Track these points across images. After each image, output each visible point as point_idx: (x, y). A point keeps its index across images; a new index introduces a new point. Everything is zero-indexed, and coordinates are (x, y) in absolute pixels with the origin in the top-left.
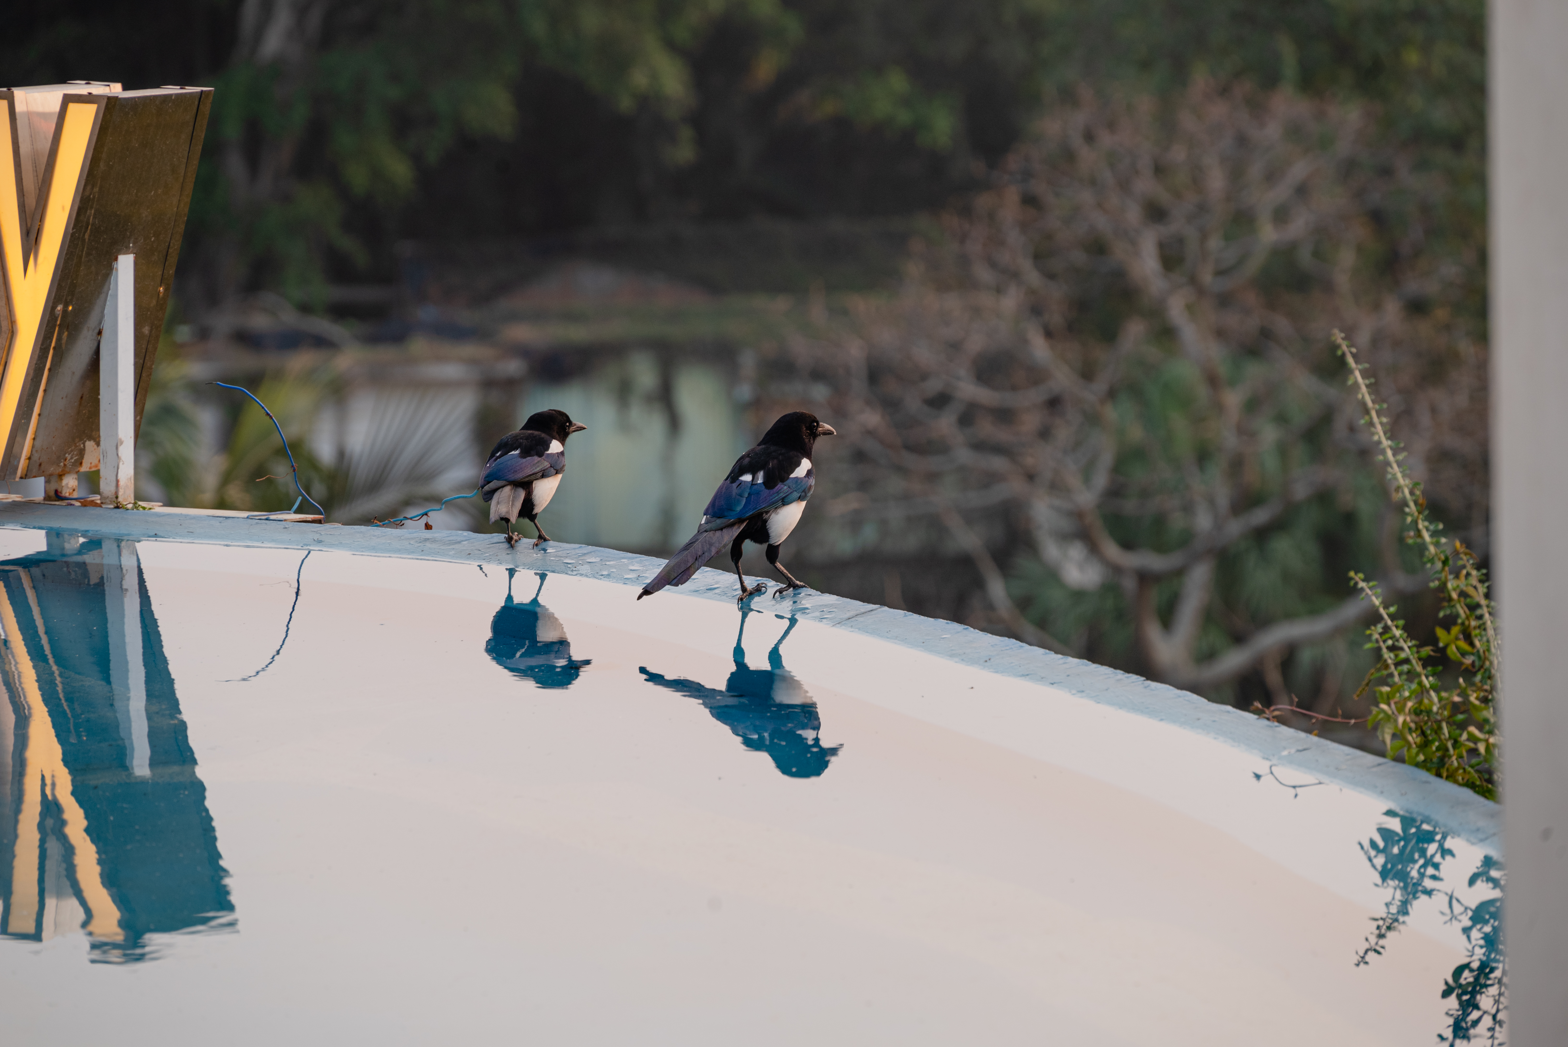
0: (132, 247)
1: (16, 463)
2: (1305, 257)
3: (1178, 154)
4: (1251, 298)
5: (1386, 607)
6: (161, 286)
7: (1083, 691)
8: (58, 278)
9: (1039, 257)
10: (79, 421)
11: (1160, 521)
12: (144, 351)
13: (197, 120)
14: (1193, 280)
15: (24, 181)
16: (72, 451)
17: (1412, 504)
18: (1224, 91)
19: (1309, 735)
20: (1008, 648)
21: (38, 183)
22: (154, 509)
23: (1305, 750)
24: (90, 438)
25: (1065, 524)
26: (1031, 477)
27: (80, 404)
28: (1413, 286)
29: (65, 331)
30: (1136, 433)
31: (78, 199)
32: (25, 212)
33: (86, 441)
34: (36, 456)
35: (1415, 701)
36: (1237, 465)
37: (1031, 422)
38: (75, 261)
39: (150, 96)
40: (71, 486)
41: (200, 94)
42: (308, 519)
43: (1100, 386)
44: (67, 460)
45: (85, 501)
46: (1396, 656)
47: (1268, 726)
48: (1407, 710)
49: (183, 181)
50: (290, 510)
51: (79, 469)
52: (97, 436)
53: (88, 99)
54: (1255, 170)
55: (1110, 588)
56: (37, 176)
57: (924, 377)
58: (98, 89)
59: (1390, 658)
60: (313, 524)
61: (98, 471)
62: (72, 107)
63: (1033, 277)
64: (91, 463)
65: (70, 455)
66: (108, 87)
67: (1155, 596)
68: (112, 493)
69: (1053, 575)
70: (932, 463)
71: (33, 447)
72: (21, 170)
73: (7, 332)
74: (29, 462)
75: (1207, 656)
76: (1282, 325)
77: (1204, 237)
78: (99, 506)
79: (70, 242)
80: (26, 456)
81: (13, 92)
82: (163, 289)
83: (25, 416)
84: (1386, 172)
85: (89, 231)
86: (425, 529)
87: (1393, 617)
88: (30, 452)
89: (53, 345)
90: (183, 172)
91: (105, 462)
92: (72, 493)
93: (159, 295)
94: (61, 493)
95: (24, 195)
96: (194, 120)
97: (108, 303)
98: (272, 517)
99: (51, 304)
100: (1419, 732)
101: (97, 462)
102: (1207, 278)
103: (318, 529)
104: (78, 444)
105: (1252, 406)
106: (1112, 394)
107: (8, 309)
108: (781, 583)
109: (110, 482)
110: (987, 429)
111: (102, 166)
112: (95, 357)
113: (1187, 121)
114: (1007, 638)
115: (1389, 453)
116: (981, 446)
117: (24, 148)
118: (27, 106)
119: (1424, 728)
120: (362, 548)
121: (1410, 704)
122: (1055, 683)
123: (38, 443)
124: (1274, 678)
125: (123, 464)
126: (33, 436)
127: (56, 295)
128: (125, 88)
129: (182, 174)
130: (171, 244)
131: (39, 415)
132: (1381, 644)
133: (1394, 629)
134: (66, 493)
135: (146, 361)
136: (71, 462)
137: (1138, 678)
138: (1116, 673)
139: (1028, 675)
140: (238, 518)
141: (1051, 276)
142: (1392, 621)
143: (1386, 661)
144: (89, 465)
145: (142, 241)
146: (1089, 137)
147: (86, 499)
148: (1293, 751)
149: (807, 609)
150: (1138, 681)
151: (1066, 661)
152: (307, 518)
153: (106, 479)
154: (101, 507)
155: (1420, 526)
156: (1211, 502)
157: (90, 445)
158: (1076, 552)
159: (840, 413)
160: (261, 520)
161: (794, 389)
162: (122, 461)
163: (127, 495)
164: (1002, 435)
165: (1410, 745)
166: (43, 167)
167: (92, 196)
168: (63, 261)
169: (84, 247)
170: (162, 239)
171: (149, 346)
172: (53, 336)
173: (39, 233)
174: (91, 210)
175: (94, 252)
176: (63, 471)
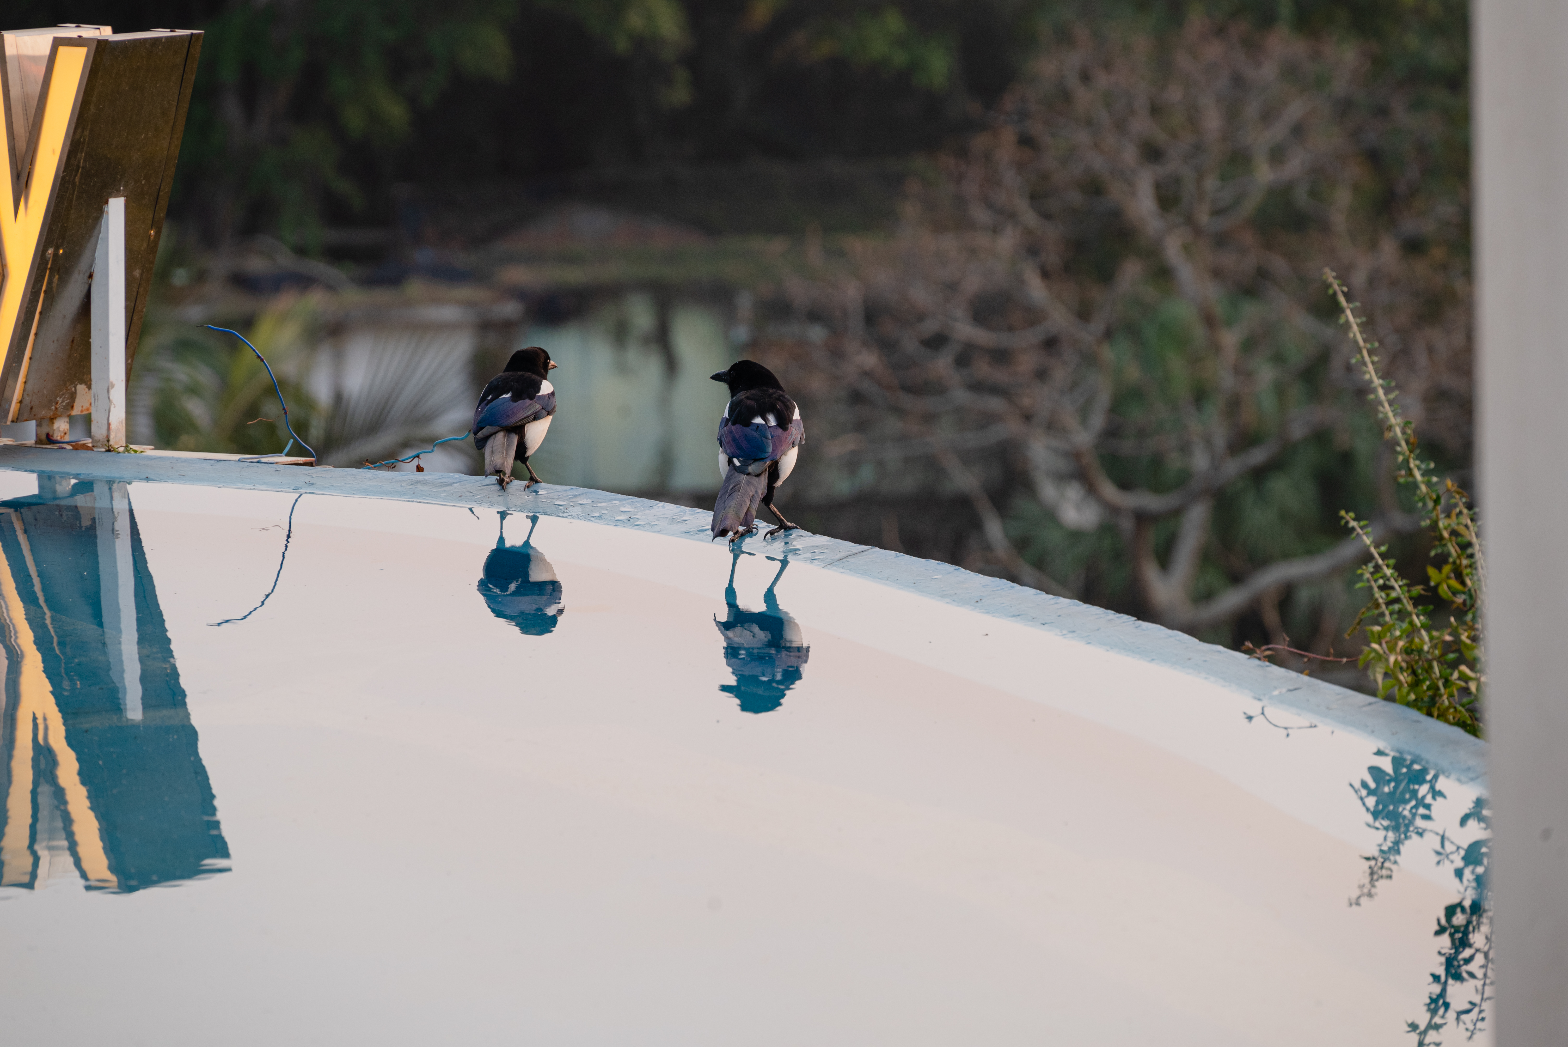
0: (123, 190)
2: (1301, 197)
3: (1174, 94)
4: (1248, 238)
5: (1377, 546)
6: (151, 229)
7: (1074, 632)
8: (49, 222)
9: (1036, 197)
11: (1157, 461)
12: (135, 294)
13: (187, 63)
14: (1190, 220)
15: (14, 124)
16: (63, 394)
17: (1403, 443)
18: (1220, 31)
19: (1299, 674)
20: (999, 588)
21: (28, 126)
22: (146, 452)
23: (1295, 689)
24: (82, 381)
25: (1062, 465)
26: (1028, 417)
27: (71, 348)
28: (1410, 225)
30: (1133, 373)
31: (69, 143)
32: (15, 154)
33: (77, 385)
34: (27, 400)
35: (1406, 640)
36: (1234, 405)
37: (1027, 362)
40: (62, 430)
41: (190, 37)
42: (299, 462)
43: (1097, 326)
45: (77, 444)
46: (1388, 595)
47: (1259, 666)
48: (1398, 649)
50: (281, 453)
52: (88, 379)
53: (78, 42)
54: (1252, 109)
55: (1107, 529)
56: (27, 119)
57: (921, 317)
58: (89, 32)
59: (1381, 597)
60: (305, 467)
61: (90, 414)
63: (1030, 218)
64: (82, 407)
65: (62, 399)
66: (98, 30)
67: (1152, 537)
68: (104, 436)
69: (1051, 516)
70: (929, 404)
71: (24, 390)
75: (1205, 596)
76: (1278, 264)
77: (1200, 177)
78: (91, 449)
80: (17, 400)
82: (154, 232)
84: (1382, 111)
85: (79, 174)
86: (417, 471)
87: (1383, 556)
88: (21, 396)
89: (44, 288)
91: (96, 405)
92: (64, 436)
93: (149, 238)
94: (52, 436)
95: (14, 139)
96: (184, 63)
97: (99, 246)
98: (263, 460)
99: (41, 248)
100: (1409, 671)
101: (88, 405)
102: (1204, 218)
103: (310, 472)
105: (1249, 346)
106: (1109, 335)
108: (773, 524)
109: (102, 425)
110: (983, 369)
111: (92, 109)
113: (1183, 61)
114: (998, 579)
115: (1381, 392)
116: (978, 387)
117: (14, 91)
118: (17, 49)
119: (1415, 667)
120: (353, 490)
121: (1401, 644)
122: (1046, 623)
123: (29, 387)
124: (1271, 617)
125: (114, 407)
126: (24, 380)
127: (46, 238)
128: (115, 31)
130: (162, 187)
131: (31, 358)
132: (1373, 583)
133: (1385, 568)
134: (57, 436)
135: (137, 304)
136: (63, 406)
137: (1129, 618)
138: (1107, 613)
139: (1019, 615)
140: (229, 461)
141: (1047, 216)
142: (1383, 560)
143: (1377, 600)
144: (81, 409)
145: (133, 184)
146: (1085, 77)
147: (78, 442)
148: (1284, 690)
149: (799, 550)
150: (1130, 621)
151: (1058, 601)
152: (298, 460)
153: (98, 422)
154: (93, 450)
155: (1412, 465)
156: (1208, 442)
157: (81, 388)
158: (1074, 492)
159: (836, 353)
160: (253, 463)
161: (791, 330)
162: (114, 404)
163: (118, 438)
164: (1000, 376)
165: (1401, 684)
166: (33, 110)
167: (82, 140)
168: (53, 204)
169: (74, 191)
170: (153, 182)
171: (139, 289)
172: (44, 280)
173: (30, 176)
174: (82, 153)
175: (84, 195)
176: (54, 414)
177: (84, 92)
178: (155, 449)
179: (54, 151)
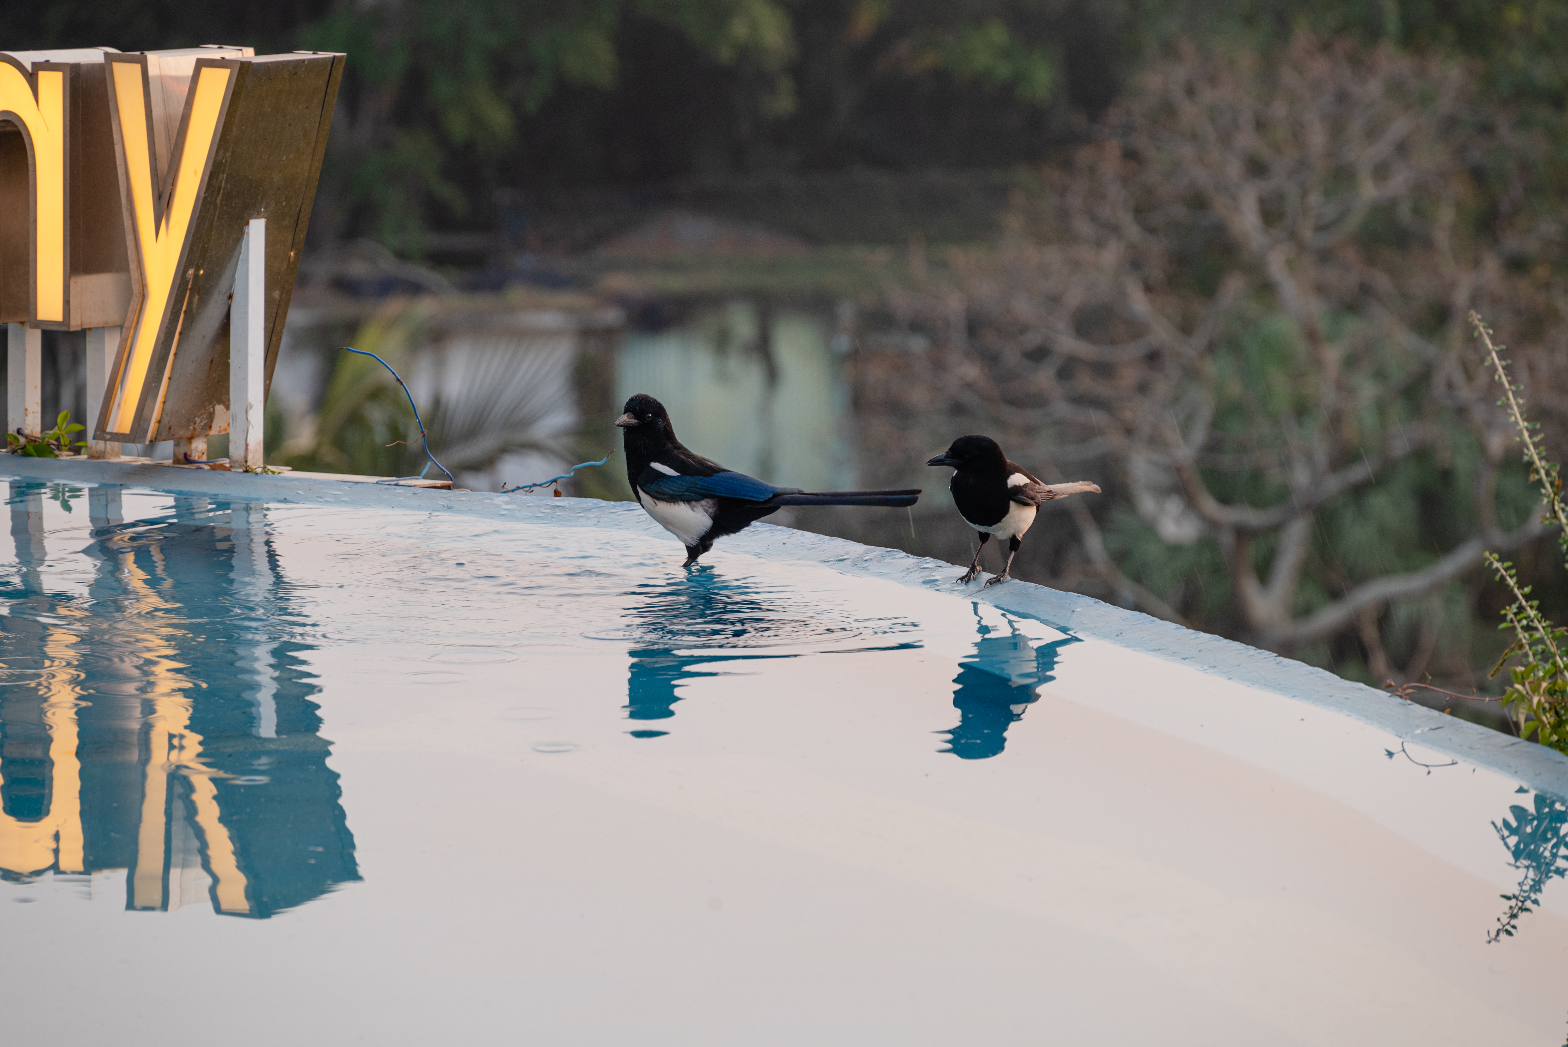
0: (264, 211)
1: (146, 426)
2: (1405, 213)
3: (1279, 110)
4: (1351, 255)
5: (1521, 587)
6: (291, 250)
7: (1215, 667)
8: (189, 242)
9: (1139, 212)
10: (209, 385)
11: (1257, 476)
12: (274, 315)
13: (329, 86)
14: (1293, 236)
15: (156, 145)
16: (201, 414)
17: (1548, 486)
18: (1326, 47)
19: (1441, 713)
20: (1139, 622)
21: (170, 147)
22: (283, 473)
23: (1438, 728)
24: (220, 402)
25: (1163, 479)
26: (1129, 431)
27: (210, 368)
28: (1512, 243)
29: (196, 294)
30: (1235, 389)
31: (211, 164)
32: (157, 175)
33: (215, 405)
34: (166, 420)
35: (1549, 681)
36: (1336, 420)
37: (1130, 376)
38: (207, 225)
39: (283, 62)
40: (200, 450)
41: (332, 60)
42: (437, 485)
43: (1199, 340)
44: (197, 424)
45: (214, 464)
46: (1531, 636)
47: (1401, 704)
48: (1542, 691)
49: (315, 146)
50: (419, 476)
51: (208, 432)
52: (226, 400)
53: (221, 63)
54: (1356, 127)
55: (1207, 543)
56: (169, 140)
57: (1023, 330)
58: (231, 53)
59: (1525, 637)
60: (443, 491)
61: (228, 434)
62: (205, 71)
63: (1133, 231)
64: (220, 427)
65: (200, 419)
66: (240, 52)
67: (1252, 551)
68: (241, 457)
69: (1150, 529)
70: (1031, 416)
71: (163, 410)
72: (153, 134)
73: (139, 295)
74: (159, 426)
75: (1302, 612)
76: (1382, 282)
77: (1304, 193)
78: (229, 469)
79: (201, 206)
80: (156, 419)
81: (146, 56)
82: (294, 253)
83: (155, 380)
84: (1487, 129)
85: (220, 196)
86: (555, 496)
87: (1527, 597)
88: (160, 415)
89: (184, 308)
90: (315, 137)
91: (234, 425)
92: (201, 456)
93: (289, 259)
94: (190, 456)
95: (156, 159)
96: (326, 85)
97: (239, 267)
98: (401, 483)
99: (182, 268)
100: (1553, 712)
101: (226, 425)
102: (1307, 234)
103: (448, 495)
104: (207, 408)
105: (1351, 362)
106: (1211, 348)
107: (139, 271)
109: (240, 445)
110: (1085, 382)
111: (235, 131)
112: (226, 321)
113: (1288, 77)
114: (1138, 612)
115: (1526, 434)
116: (1080, 400)
117: (157, 112)
118: (160, 70)
119: (1558, 708)
121: (1544, 685)
122: (1187, 658)
123: (168, 406)
124: (1370, 634)
125: (252, 428)
126: (163, 400)
127: (187, 258)
128: (257, 53)
129: (314, 139)
130: (302, 209)
131: (170, 378)
132: (1516, 623)
133: (1528, 609)
134: (195, 456)
135: (276, 325)
136: (201, 426)
137: (1270, 654)
138: (1248, 649)
139: (1159, 650)
140: (367, 483)
141: (1151, 230)
142: (1527, 601)
143: (1520, 640)
144: (218, 429)
145: (274, 205)
146: (1191, 91)
147: (215, 463)
148: (1426, 729)
151: (1198, 636)
152: (436, 484)
153: (235, 443)
154: (230, 470)
155: (1557, 508)
156: (1309, 456)
157: (219, 408)
158: (1174, 506)
159: (938, 365)
160: (391, 486)
161: (892, 341)
162: (252, 425)
163: (256, 458)
164: (1101, 389)
165: (1544, 726)
166: (176, 131)
167: (224, 161)
168: (194, 225)
169: (215, 212)
170: (293, 203)
171: (279, 310)
172: (184, 301)
173: (171, 197)
174: (223, 174)
175: (225, 216)
176: (192, 434)
177: (227, 114)
178: (293, 470)
179: (196, 172)
